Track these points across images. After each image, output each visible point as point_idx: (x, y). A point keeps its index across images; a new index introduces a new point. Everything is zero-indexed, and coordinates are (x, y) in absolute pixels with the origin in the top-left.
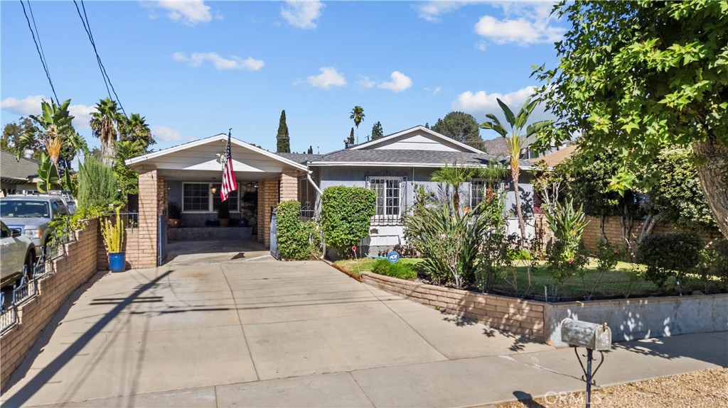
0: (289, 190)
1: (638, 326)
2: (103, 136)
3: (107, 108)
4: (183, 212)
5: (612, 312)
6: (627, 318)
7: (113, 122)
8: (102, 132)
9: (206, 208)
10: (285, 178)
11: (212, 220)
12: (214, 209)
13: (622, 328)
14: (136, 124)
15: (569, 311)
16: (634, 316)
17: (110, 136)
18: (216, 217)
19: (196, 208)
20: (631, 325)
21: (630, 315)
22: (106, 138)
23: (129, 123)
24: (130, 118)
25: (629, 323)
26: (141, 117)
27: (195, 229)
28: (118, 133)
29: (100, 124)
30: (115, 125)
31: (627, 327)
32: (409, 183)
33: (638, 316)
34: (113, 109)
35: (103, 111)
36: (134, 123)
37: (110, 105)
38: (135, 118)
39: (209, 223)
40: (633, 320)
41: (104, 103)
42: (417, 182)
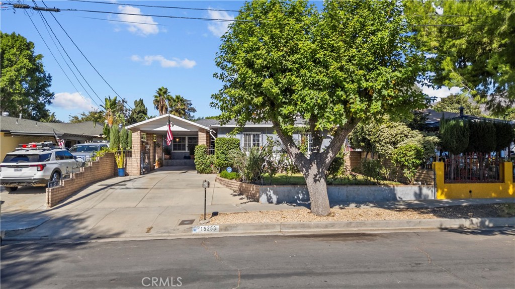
0: (202, 140)
1: (304, 197)
2: (160, 109)
3: (162, 93)
4: (173, 152)
5: (290, 190)
6: (298, 193)
7: (166, 101)
8: (159, 107)
9: (185, 149)
10: (199, 133)
11: (187, 156)
12: (188, 150)
13: (296, 197)
14: (178, 101)
15: (268, 189)
16: (302, 192)
17: (164, 109)
18: (189, 154)
19: (179, 149)
20: (301, 196)
21: (300, 192)
22: (162, 110)
23: (174, 101)
24: (174, 97)
25: (299, 195)
26: (181, 96)
27: (177, 160)
28: (168, 107)
29: (158, 102)
30: (167, 103)
31: (298, 197)
32: (264, 135)
33: (304, 193)
34: (165, 93)
35: (160, 95)
36: (177, 100)
37: (164, 91)
38: (178, 98)
39: (186, 158)
40: (301, 194)
41: (160, 90)
42: (268, 135)
